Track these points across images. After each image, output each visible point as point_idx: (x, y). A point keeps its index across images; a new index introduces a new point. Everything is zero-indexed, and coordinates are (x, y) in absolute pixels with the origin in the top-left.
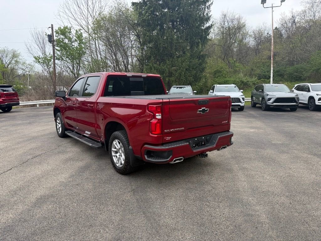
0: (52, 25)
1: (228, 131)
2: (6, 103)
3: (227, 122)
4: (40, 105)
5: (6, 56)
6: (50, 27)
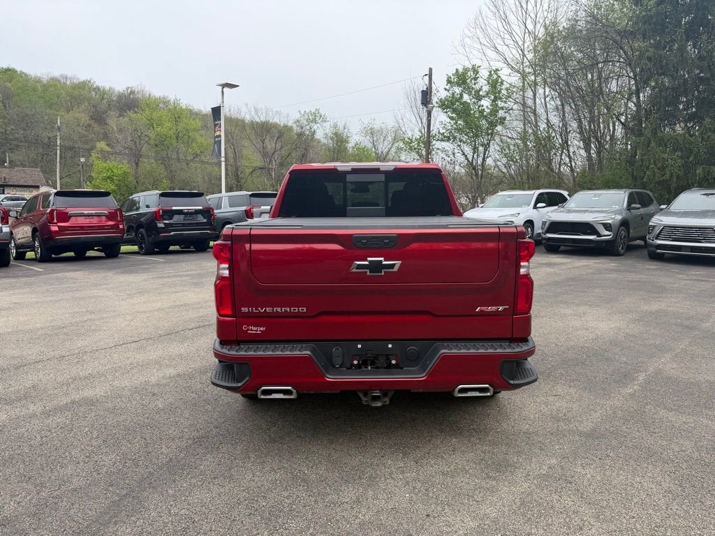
0: (431, 70)
1: (525, 340)
3: (501, 308)
5: (384, 140)
6: (426, 75)
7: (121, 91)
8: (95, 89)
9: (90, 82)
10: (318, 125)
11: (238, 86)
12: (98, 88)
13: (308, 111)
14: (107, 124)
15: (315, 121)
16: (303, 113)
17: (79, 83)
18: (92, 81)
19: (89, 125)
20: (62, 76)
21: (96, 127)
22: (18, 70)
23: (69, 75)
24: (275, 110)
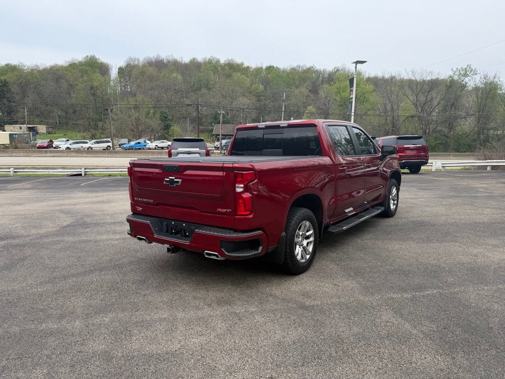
2: (403, 161)
4: (493, 167)
7: (331, 70)
8: (315, 71)
9: (312, 67)
10: (469, 78)
11: (366, 62)
12: (317, 71)
13: (459, 68)
14: (318, 94)
15: (466, 75)
16: (455, 69)
17: (307, 69)
18: (314, 67)
19: (308, 96)
20: (297, 66)
21: (312, 96)
22: (275, 66)
23: (301, 65)
24: (428, 71)
